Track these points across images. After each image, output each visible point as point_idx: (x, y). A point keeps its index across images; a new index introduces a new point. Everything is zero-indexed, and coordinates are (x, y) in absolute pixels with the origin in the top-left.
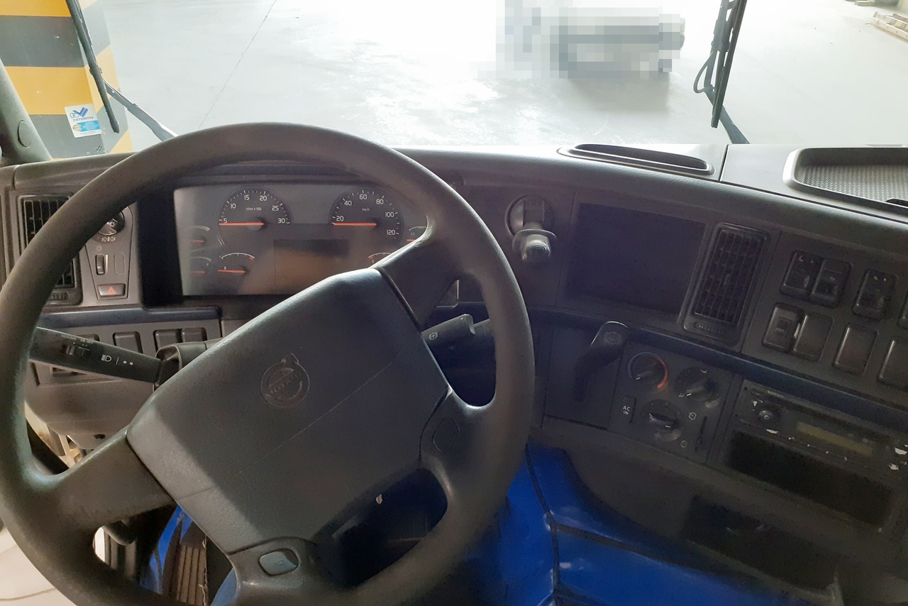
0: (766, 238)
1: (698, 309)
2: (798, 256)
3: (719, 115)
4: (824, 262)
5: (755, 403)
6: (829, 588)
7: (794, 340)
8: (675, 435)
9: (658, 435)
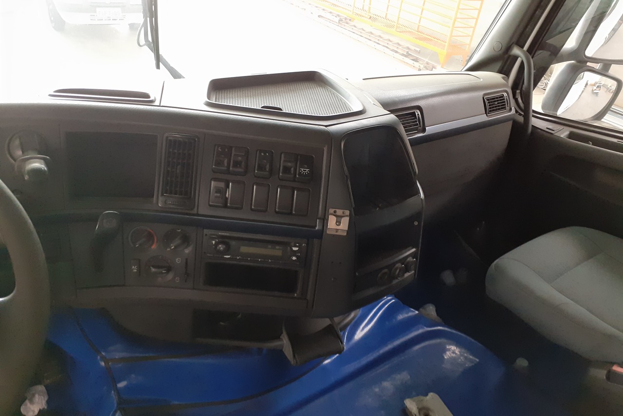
0: (196, 139)
1: (165, 191)
2: (218, 147)
3: (158, 59)
4: (233, 149)
5: (214, 242)
6: (281, 337)
7: (227, 199)
8: (170, 276)
9: (160, 279)
